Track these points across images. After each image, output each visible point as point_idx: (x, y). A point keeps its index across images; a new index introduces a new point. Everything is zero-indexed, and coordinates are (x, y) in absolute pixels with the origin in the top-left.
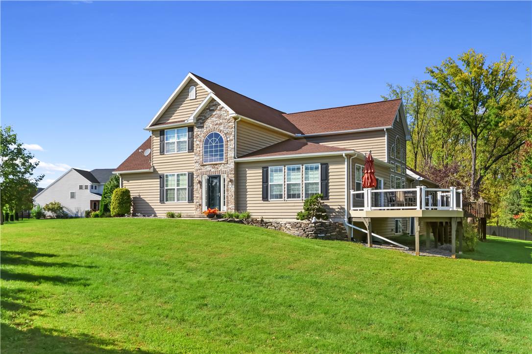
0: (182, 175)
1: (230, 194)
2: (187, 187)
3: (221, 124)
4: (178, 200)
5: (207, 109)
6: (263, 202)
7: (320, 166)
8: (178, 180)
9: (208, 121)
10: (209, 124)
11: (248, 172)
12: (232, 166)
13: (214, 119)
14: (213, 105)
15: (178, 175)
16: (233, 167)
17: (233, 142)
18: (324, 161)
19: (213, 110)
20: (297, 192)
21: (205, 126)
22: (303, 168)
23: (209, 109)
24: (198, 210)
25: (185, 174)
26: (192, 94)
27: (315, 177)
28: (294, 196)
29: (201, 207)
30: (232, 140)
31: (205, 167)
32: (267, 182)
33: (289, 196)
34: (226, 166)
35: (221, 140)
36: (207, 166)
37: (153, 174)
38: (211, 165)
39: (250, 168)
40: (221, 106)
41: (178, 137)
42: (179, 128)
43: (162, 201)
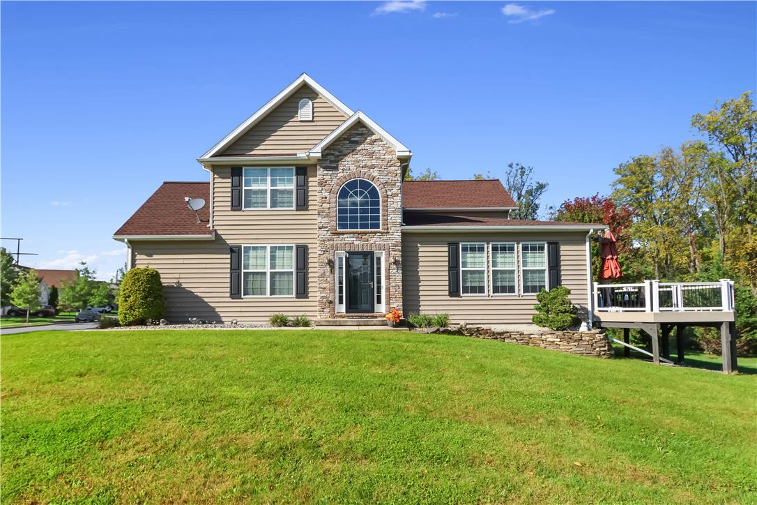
0: (281, 248)
1: (394, 284)
2: (293, 270)
3: (373, 167)
4: (272, 292)
5: (345, 139)
6: (449, 298)
7: (546, 246)
8: (273, 258)
9: (348, 159)
10: (350, 166)
11: (420, 249)
12: (397, 237)
13: (358, 157)
14: (358, 134)
15: (273, 249)
16: (399, 239)
17: (398, 198)
18: (554, 239)
19: (358, 143)
20: (507, 284)
21: (341, 168)
22: (518, 248)
23: (348, 139)
24: (327, 310)
25: (290, 248)
26: (305, 112)
27: (540, 261)
28: (504, 289)
29: (331, 306)
30: (396, 195)
31: (341, 237)
32: (457, 266)
33: (496, 290)
34: (385, 237)
35: (374, 193)
36: (345, 236)
37: (216, 244)
38: (354, 233)
39: (425, 243)
40: (374, 137)
41: (273, 183)
42: (276, 166)
43: (235, 293)
